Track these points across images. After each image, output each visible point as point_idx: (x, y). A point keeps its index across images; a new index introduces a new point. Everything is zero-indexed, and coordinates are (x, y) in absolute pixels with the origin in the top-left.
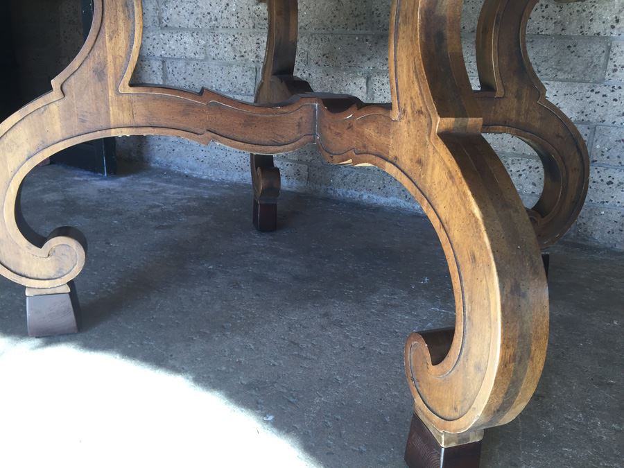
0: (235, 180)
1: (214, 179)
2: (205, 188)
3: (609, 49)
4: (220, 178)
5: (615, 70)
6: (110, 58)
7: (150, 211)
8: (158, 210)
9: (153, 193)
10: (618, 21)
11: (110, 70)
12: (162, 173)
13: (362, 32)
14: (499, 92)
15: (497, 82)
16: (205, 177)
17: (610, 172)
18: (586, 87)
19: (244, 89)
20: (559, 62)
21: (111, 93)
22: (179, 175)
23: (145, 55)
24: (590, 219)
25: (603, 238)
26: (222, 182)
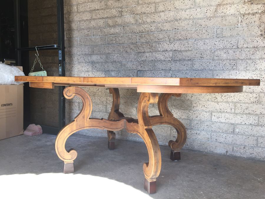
0: (99, 136)
1: (93, 136)
2: (91, 139)
3: (191, 102)
4: (95, 135)
5: (193, 107)
6: (86, 114)
7: (79, 146)
8: (81, 146)
9: (77, 141)
10: (192, 97)
11: (86, 117)
12: (77, 135)
13: (135, 97)
14: (163, 116)
15: (163, 114)
16: (90, 136)
17: (196, 131)
18: (188, 111)
19: (103, 111)
20: (181, 105)
21: (85, 121)
22: (82, 135)
23: (73, 101)
24: (194, 143)
25: (197, 148)
26: (96, 137)
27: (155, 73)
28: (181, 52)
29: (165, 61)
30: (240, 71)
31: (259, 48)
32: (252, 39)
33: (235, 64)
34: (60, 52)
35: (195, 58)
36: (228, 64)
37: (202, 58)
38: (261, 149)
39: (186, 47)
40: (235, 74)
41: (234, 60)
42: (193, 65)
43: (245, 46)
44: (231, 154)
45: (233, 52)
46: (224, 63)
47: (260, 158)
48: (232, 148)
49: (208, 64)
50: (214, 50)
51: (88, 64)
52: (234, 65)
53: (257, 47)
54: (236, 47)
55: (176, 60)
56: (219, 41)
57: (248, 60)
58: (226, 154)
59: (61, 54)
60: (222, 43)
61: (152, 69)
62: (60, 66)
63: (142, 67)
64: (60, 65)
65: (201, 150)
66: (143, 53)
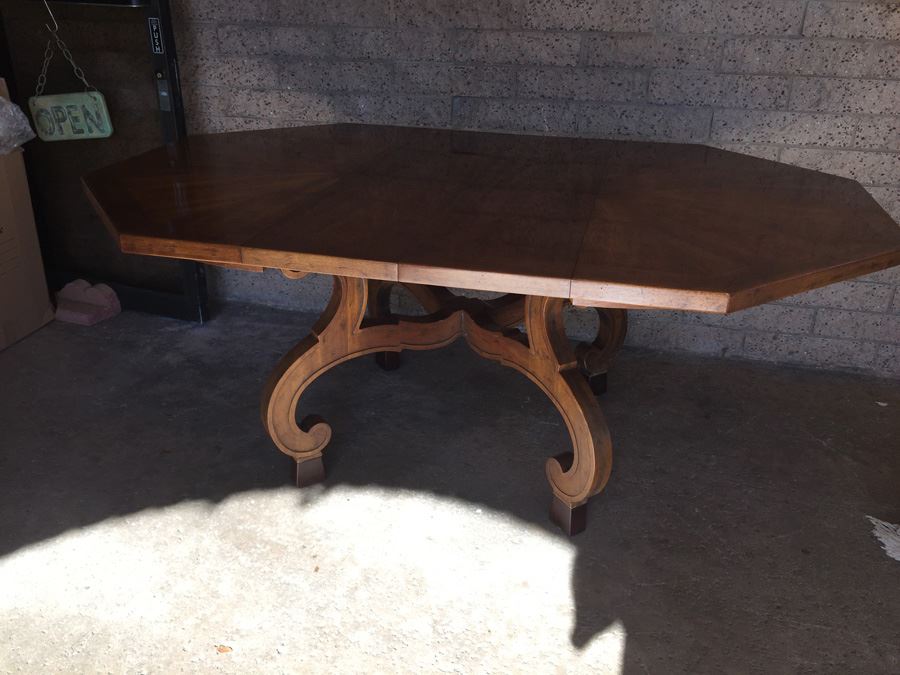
6: (349, 316)
9: (259, 338)
11: (349, 323)
21: (349, 335)
22: (264, 308)
27: (516, 109)
28: (612, 38)
29: (552, 65)
30: (797, 115)
31: (867, 41)
32: (850, 8)
33: (785, 89)
34: (154, 22)
35: (660, 63)
36: (763, 89)
37: (683, 64)
38: (820, 340)
39: (631, 20)
40: (781, 121)
41: (784, 76)
42: (651, 87)
43: (825, 30)
44: (736, 354)
45: (783, 50)
46: (753, 85)
47: (815, 362)
48: (741, 341)
49: (700, 86)
50: (724, 39)
51: (260, 59)
52: (783, 93)
53: (861, 36)
54: (796, 33)
55: (594, 66)
56: (744, 7)
57: (826, 80)
58: (720, 355)
59: (157, 31)
60: (754, 14)
61: (505, 94)
62: (162, 78)
63: (469, 83)
64: (159, 75)
65: (651, 347)
66: (476, 31)
